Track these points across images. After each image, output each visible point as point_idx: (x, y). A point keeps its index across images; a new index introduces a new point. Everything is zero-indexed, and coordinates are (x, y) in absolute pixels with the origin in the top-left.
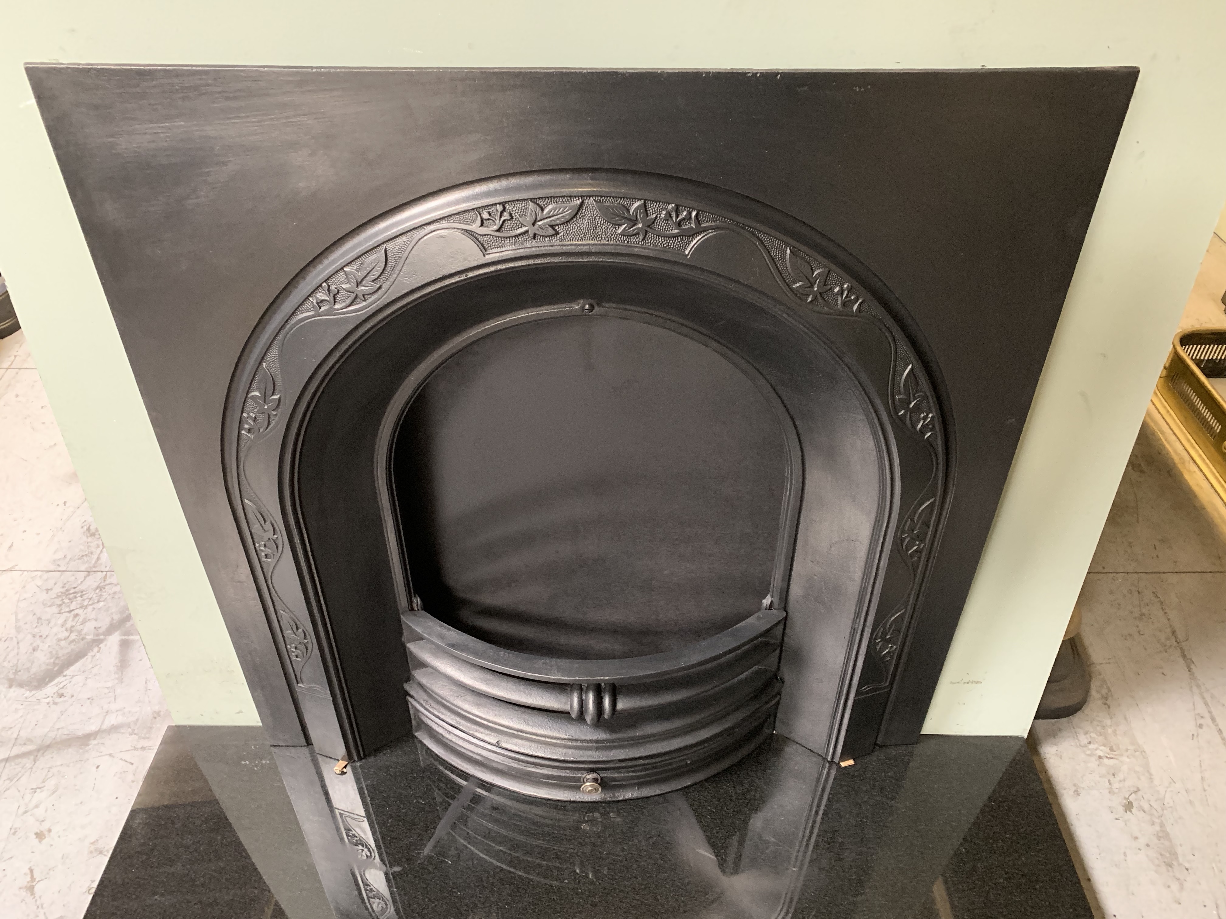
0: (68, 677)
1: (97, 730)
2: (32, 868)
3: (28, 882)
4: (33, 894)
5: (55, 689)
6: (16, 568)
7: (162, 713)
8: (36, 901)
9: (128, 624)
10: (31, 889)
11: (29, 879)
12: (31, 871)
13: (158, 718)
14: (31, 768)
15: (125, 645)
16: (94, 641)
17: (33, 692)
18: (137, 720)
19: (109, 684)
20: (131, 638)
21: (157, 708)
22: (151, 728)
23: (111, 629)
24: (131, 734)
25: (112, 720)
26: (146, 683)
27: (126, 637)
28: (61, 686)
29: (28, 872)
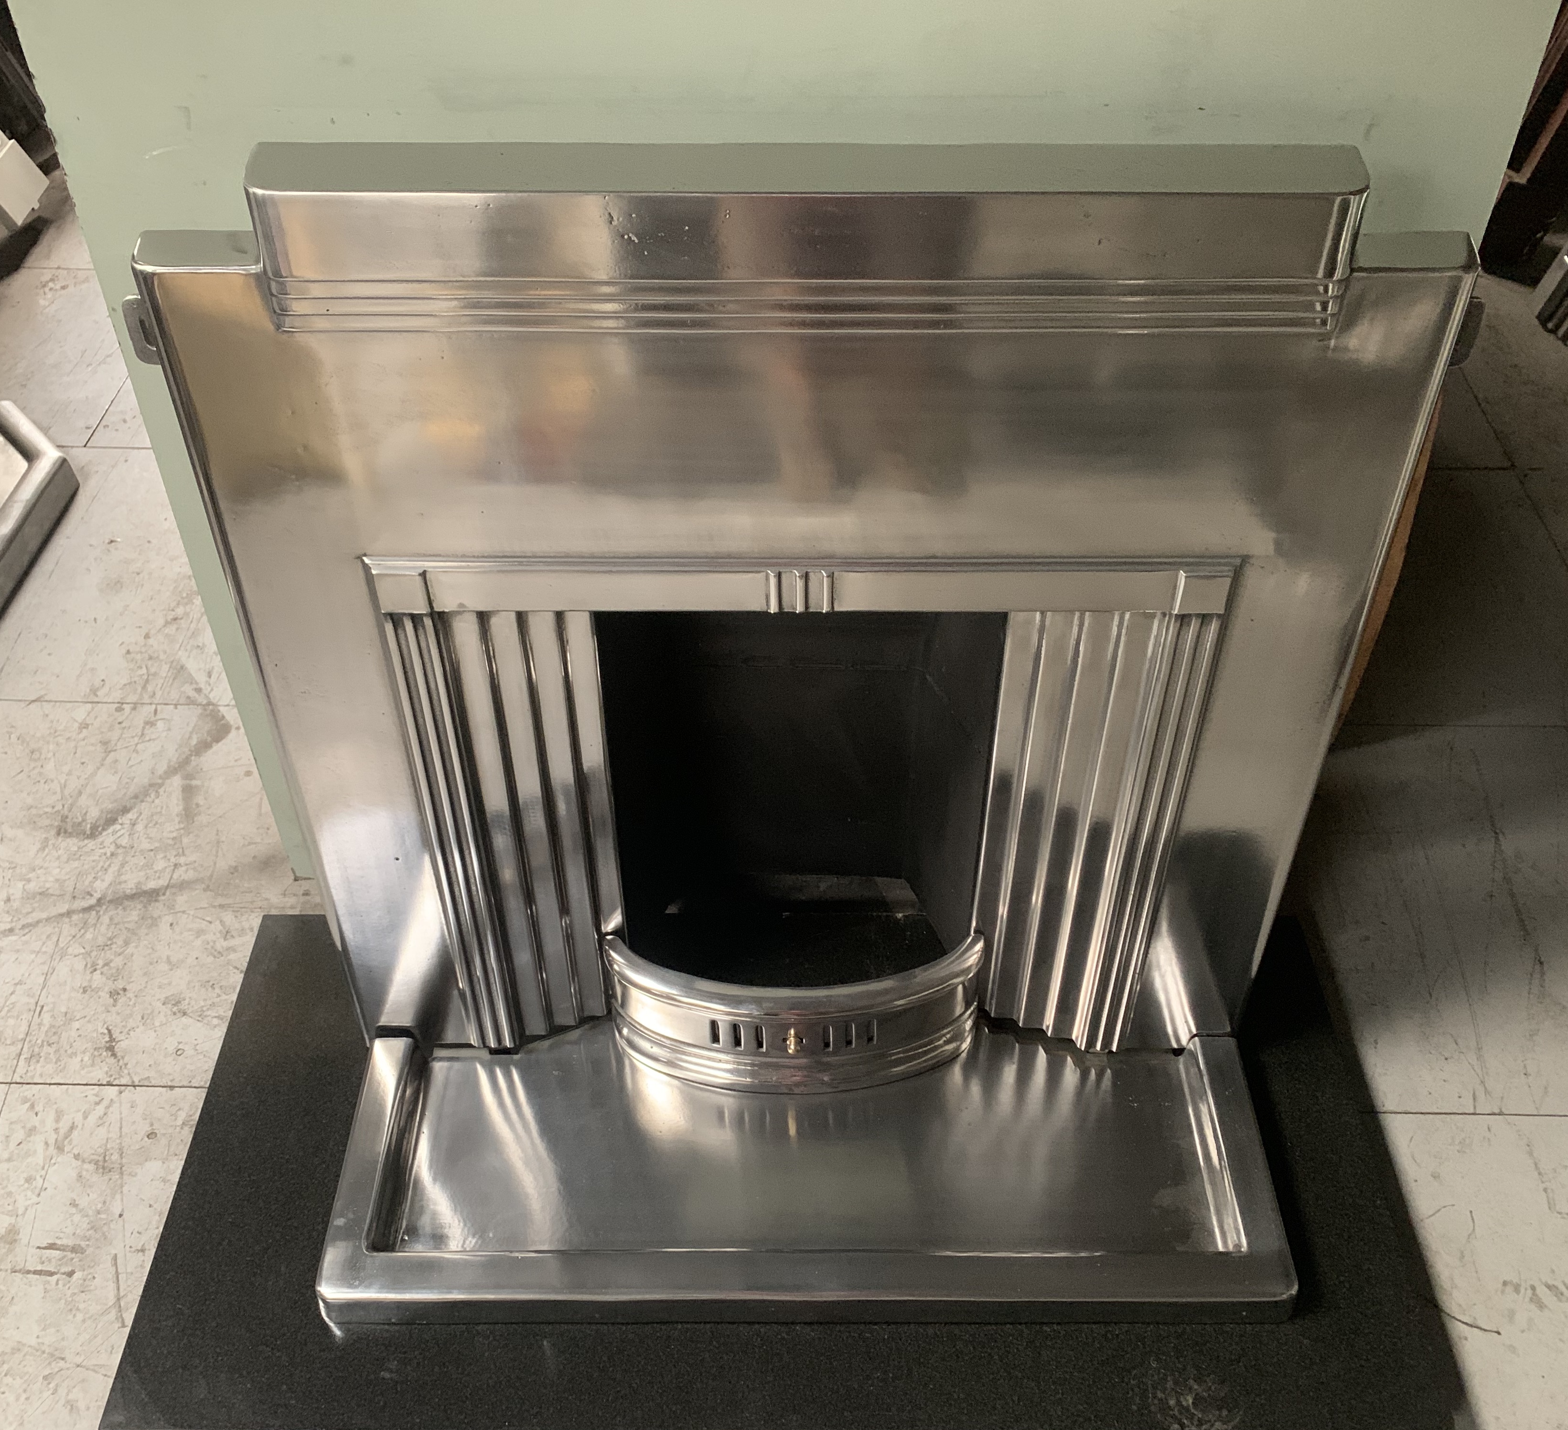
0: (126, 826)
1: (166, 884)
2: (110, 1028)
3: (107, 1042)
4: (114, 1055)
5: (112, 839)
6: (46, 698)
7: (240, 869)
8: (119, 1061)
9: (189, 768)
10: (111, 1049)
11: (107, 1039)
12: (109, 1031)
13: (236, 874)
14: (95, 925)
15: (188, 791)
16: (151, 785)
17: (86, 841)
18: (212, 876)
19: (175, 834)
20: (194, 783)
21: (234, 864)
22: (228, 884)
23: (172, 771)
24: (205, 890)
25: (181, 874)
26: (217, 834)
27: (188, 782)
28: (119, 834)
29: (106, 1031)
